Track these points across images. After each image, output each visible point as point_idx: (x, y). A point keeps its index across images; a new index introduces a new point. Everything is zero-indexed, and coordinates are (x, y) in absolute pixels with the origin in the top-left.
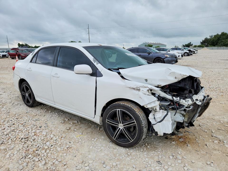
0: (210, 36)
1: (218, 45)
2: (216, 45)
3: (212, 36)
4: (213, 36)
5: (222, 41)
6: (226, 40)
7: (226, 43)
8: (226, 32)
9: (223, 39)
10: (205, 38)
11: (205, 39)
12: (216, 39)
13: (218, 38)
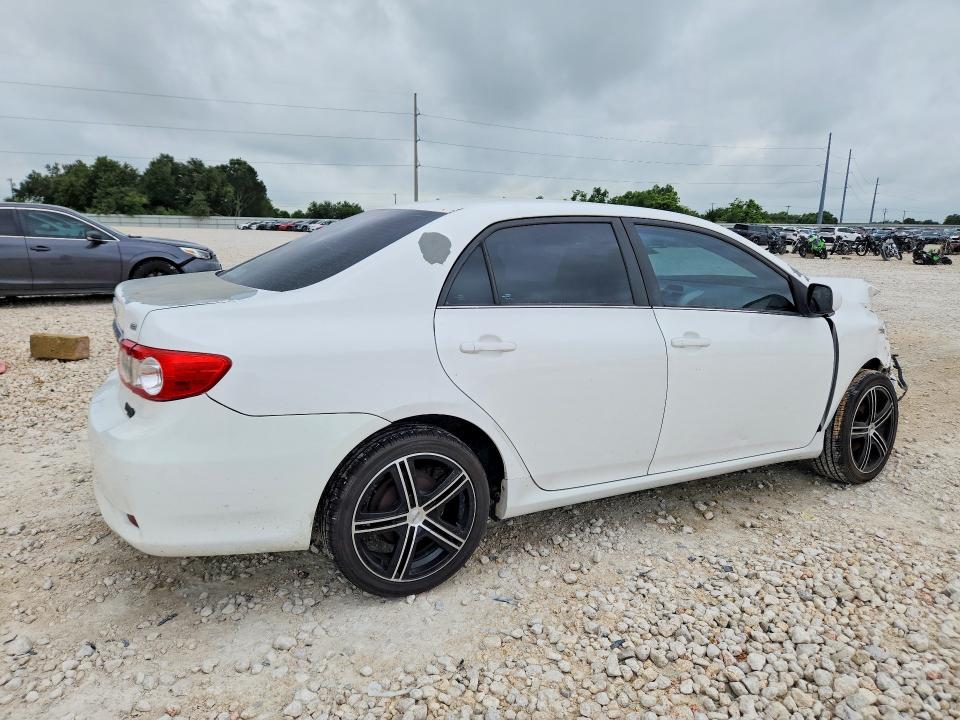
0: (48, 167)
1: (96, 207)
2: (89, 205)
3: (56, 168)
4: (60, 167)
5: (108, 194)
6: (123, 189)
7: (125, 203)
8: (115, 159)
9: (112, 186)
10: (31, 172)
11: (30, 176)
12: (82, 181)
13: (86, 176)
